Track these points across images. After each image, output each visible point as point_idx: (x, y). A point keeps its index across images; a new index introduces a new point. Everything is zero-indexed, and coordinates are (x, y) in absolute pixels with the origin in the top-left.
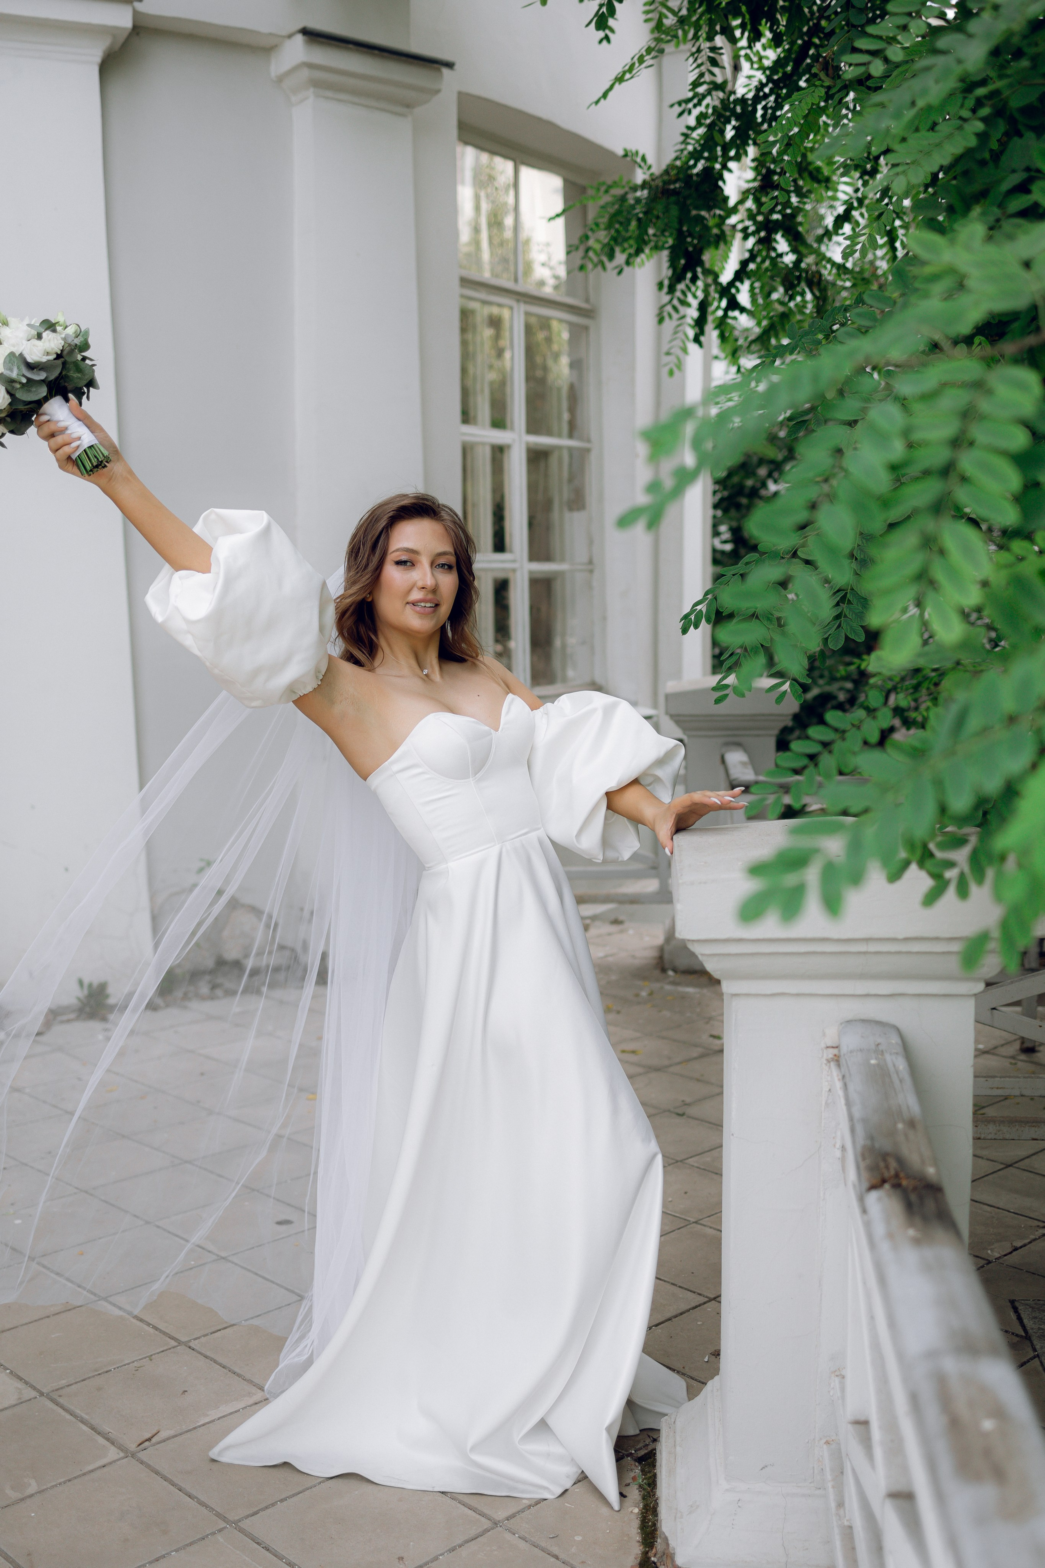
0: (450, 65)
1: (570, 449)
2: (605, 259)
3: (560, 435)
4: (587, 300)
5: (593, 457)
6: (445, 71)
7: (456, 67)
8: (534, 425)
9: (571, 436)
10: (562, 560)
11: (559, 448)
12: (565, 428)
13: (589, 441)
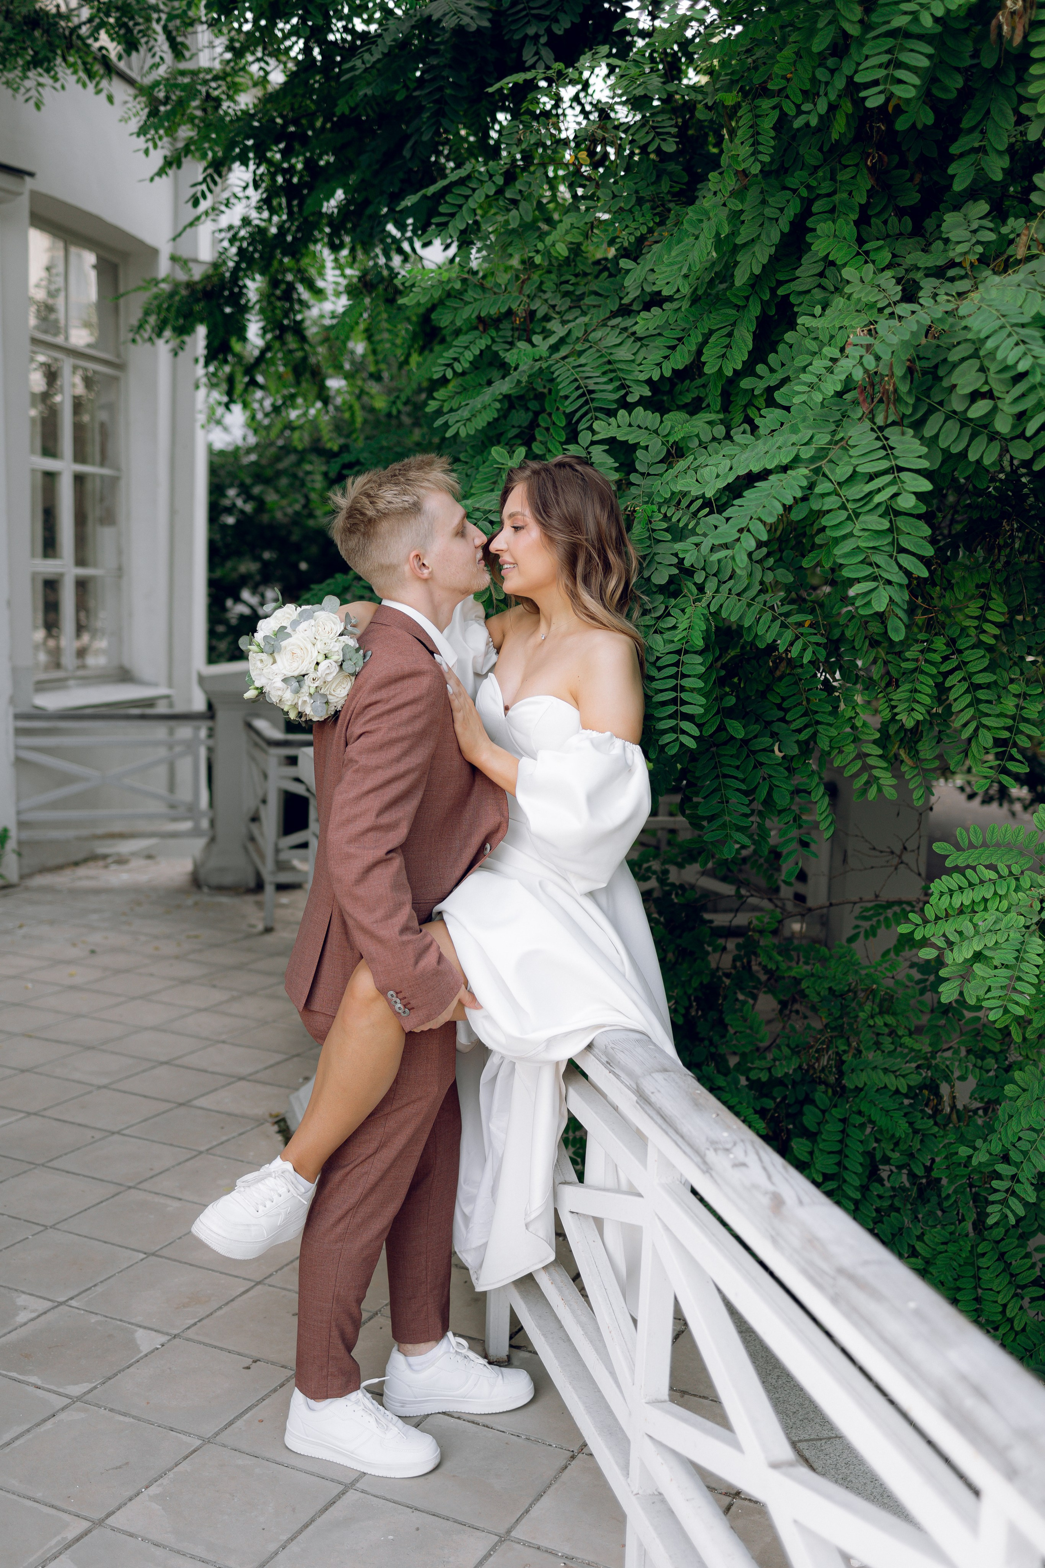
0: (31, 175)
1: (102, 477)
2: (154, 336)
3: (93, 464)
4: (118, 356)
5: (123, 483)
6: (28, 179)
7: (38, 176)
8: (80, 456)
9: (102, 464)
10: (95, 565)
11: (94, 475)
12: (98, 457)
13: (118, 469)
